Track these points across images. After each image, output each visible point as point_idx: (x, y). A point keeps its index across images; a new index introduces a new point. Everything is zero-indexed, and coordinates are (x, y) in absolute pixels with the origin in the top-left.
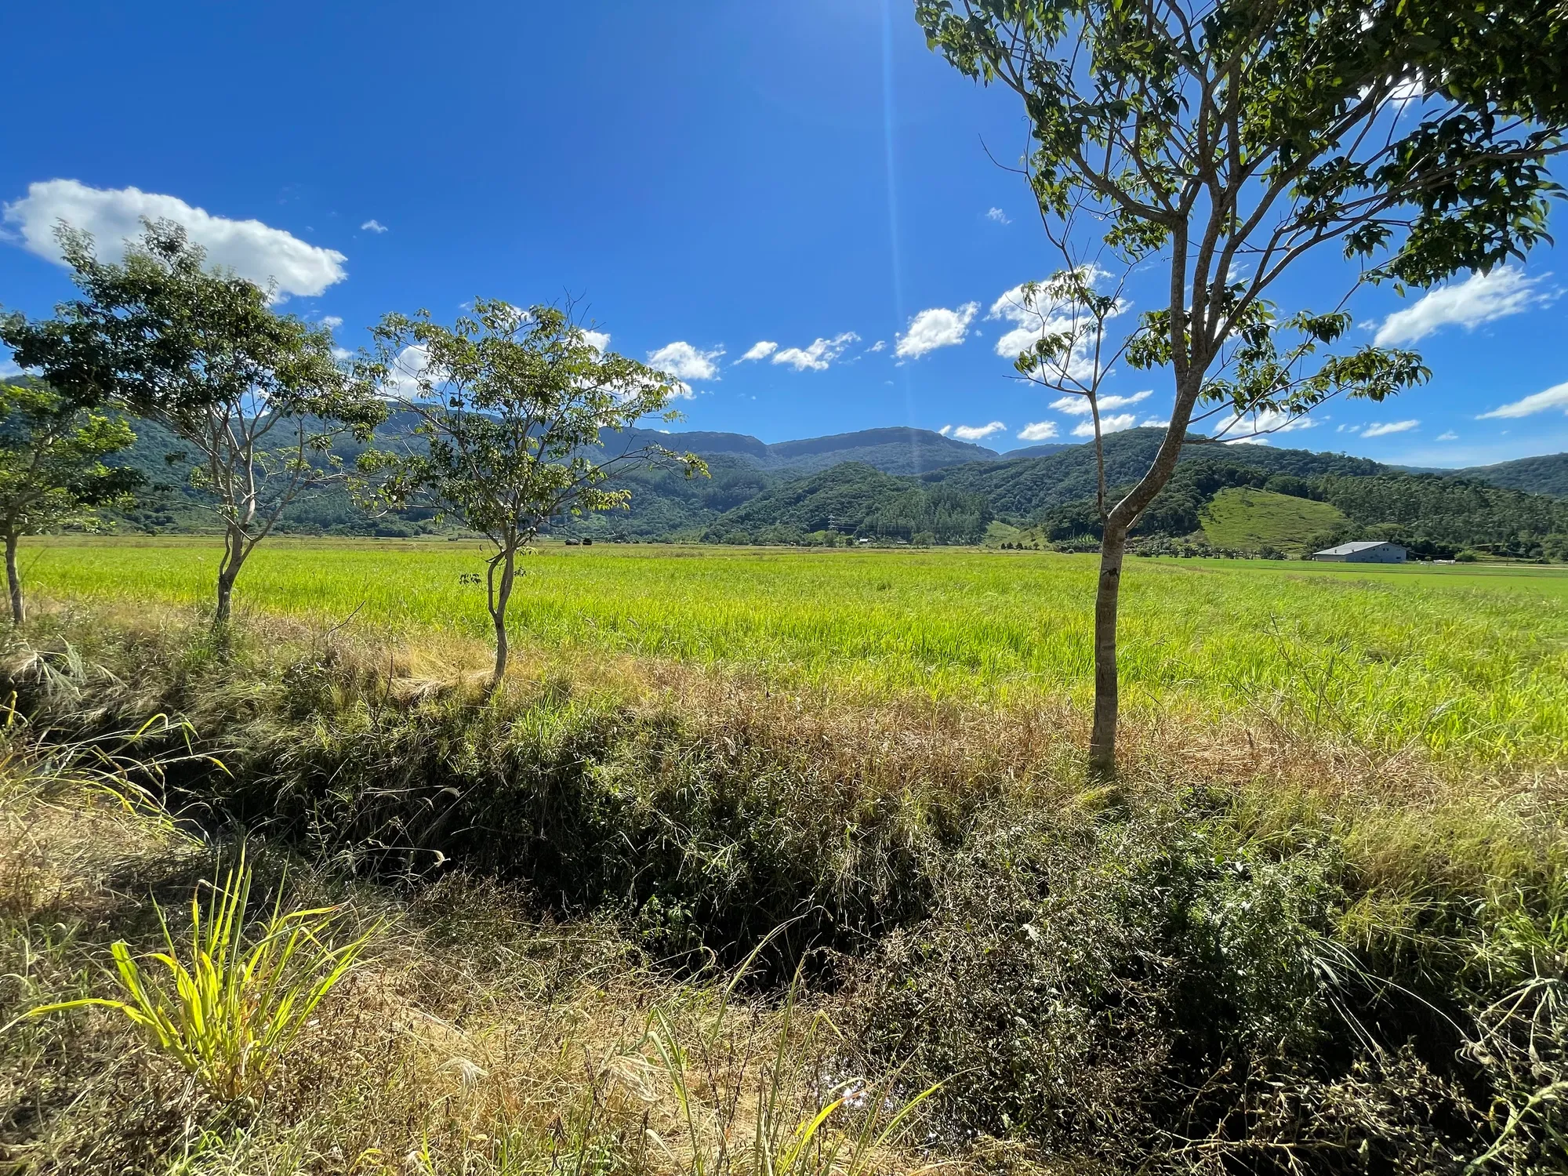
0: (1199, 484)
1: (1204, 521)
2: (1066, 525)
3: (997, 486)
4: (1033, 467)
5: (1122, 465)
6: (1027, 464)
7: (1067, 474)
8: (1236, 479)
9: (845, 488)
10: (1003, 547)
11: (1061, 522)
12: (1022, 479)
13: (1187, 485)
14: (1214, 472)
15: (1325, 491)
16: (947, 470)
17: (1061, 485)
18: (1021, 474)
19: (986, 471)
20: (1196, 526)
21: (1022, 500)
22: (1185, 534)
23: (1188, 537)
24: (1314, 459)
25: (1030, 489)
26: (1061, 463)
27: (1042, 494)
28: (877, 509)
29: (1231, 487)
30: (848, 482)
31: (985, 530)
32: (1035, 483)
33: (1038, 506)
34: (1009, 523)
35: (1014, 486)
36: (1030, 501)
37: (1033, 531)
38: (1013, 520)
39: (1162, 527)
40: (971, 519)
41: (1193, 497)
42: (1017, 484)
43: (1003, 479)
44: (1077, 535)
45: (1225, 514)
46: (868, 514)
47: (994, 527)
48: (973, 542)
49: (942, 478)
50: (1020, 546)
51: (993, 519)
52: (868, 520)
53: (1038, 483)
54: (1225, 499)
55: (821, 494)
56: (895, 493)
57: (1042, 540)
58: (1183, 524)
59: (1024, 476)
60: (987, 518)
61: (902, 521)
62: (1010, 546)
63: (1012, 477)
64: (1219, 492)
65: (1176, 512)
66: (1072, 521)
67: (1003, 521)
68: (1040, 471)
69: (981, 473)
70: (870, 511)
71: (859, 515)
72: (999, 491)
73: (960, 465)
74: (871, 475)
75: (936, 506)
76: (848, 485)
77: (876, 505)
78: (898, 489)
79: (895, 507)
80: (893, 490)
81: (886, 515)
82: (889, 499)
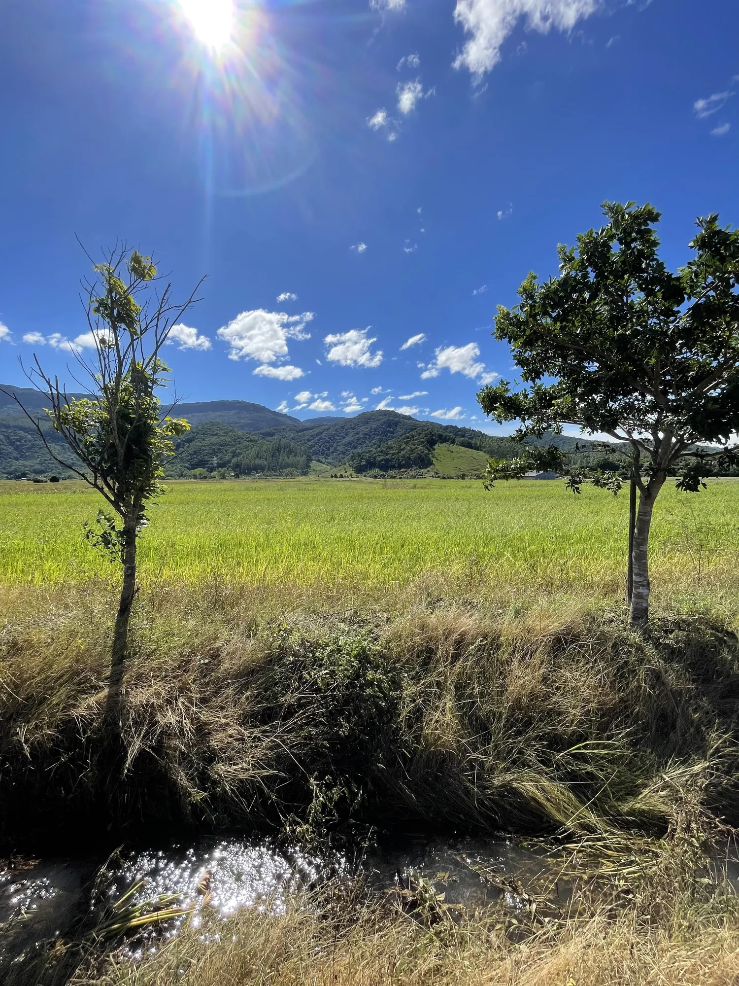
0: (428, 442)
1: (434, 460)
2: (363, 463)
3: (308, 440)
4: (328, 429)
5: (375, 430)
6: (324, 427)
7: (347, 434)
8: (443, 439)
9: (214, 439)
10: (332, 476)
11: (361, 461)
12: (322, 436)
13: (422, 442)
14: (433, 435)
15: (480, 446)
16: (276, 430)
17: (345, 440)
18: (322, 433)
19: (300, 431)
20: (430, 463)
21: (325, 449)
22: (426, 468)
23: (428, 469)
24: (460, 430)
25: (328, 442)
26: (343, 427)
27: (335, 445)
28: (240, 454)
29: (441, 443)
30: (216, 435)
31: (309, 467)
32: (330, 438)
33: (335, 452)
34: (322, 463)
35: (319, 440)
36: (329, 449)
37: (344, 467)
38: (323, 460)
39: (415, 464)
40: (302, 460)
41: (426, 448)
42: (320, 439)
43: (312, 436)
44: (370, 468)
45: (443, 457)
46: (233, 457)
47: (314, 464)
48: (305, 474)
49: (273, 434)
50: (341, 476)
51: (312, 460)
52: (234, 460)
53: (332, 438)
54: (440, 449)
56: (250, 443)
57: (351, 471)
58: (424, 462)
59: (324, 434)
60: (309, 460)
61: (258, 462)
62: (336, 476)
63: (317, 435)
64: (437, 445)
65: (420, 456)
66: (367, 461)
67: (319, 461)
68: (332, 431)
69: (297, 432)
70: (235, 454)
71: (227, 458)
72: (311, 443)
73: (283, 427)
74: (231, 431)
75: (279, 451)
76: (215, 437)
77: (238, 451)
78: (251, 441)
79: (252, 452)
80: (248, 441)
81: (248, 456)
82: (247, 447)
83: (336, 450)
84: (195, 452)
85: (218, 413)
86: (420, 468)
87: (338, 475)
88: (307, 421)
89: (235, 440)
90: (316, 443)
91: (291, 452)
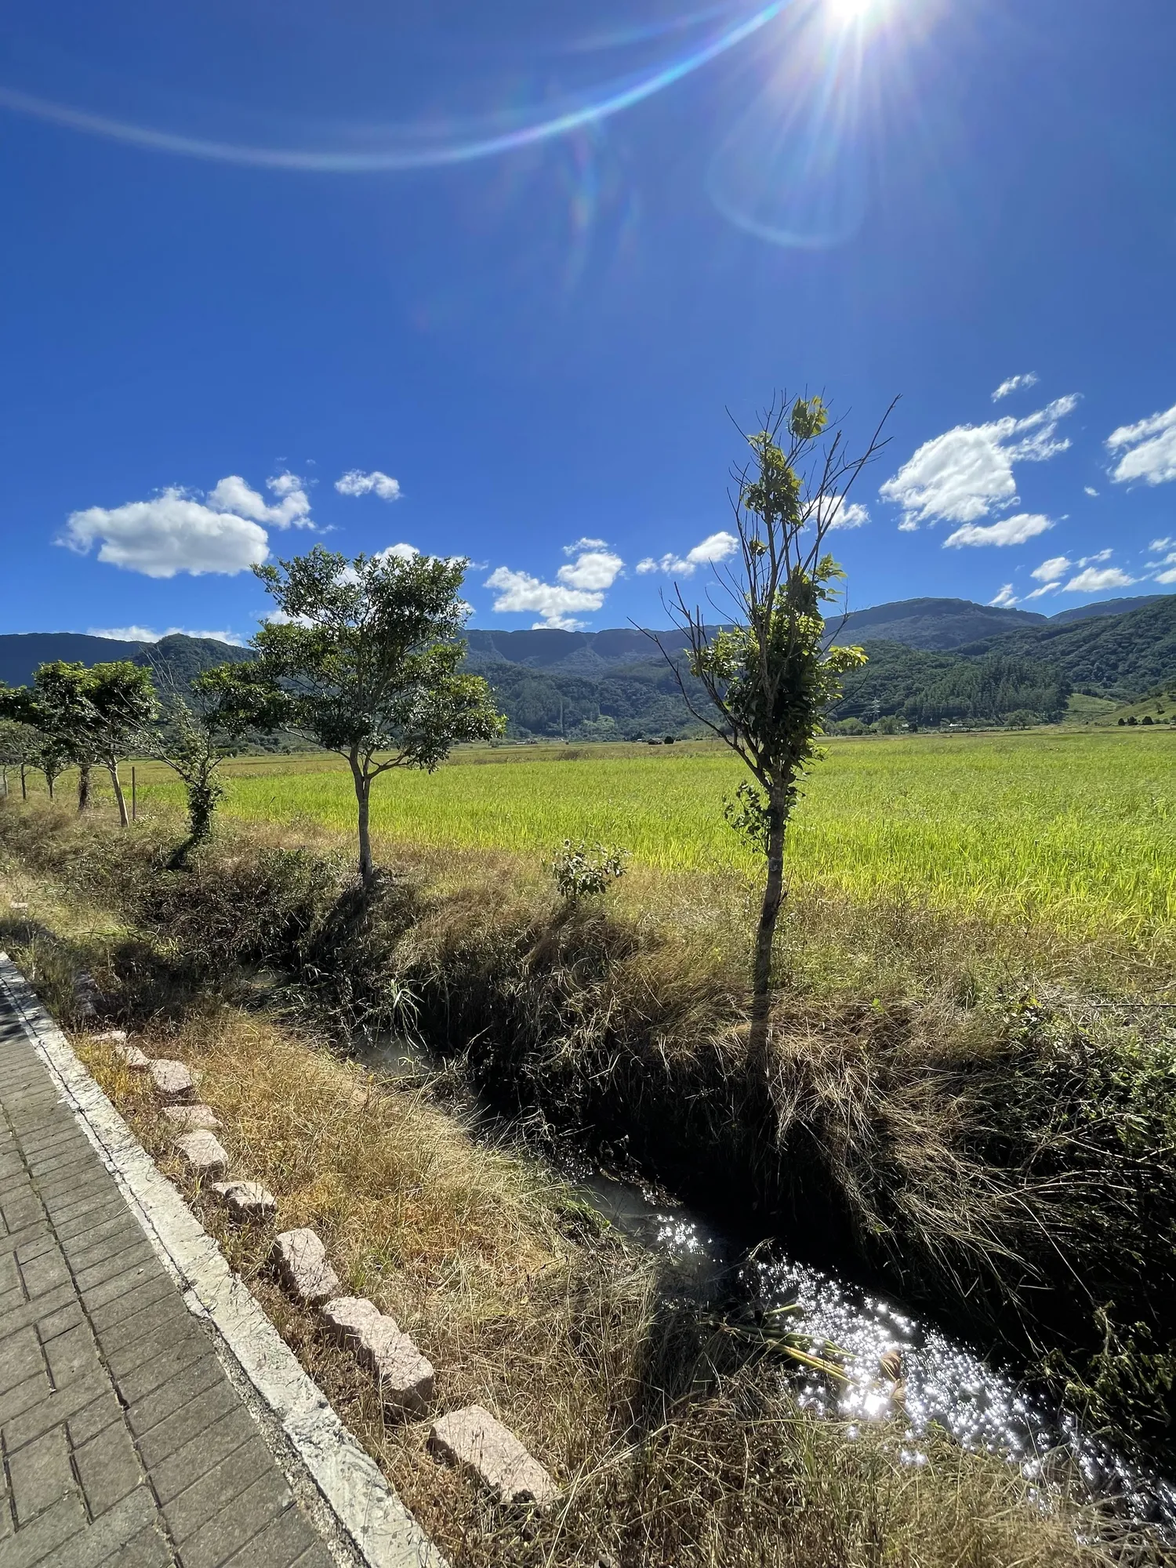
3: (1064, 653)
4: (1114, 626)
6: (1103, 623)
7: (1166, 631)
10: (1121, 723)
12: (1100, 640)
16: (991, 641)
17: (1158, 646)
18: (1098, 635)
19: (1044, 638)
21: (1103, 667)
25: (1114, 652)
26: (1155, 617)
27: (1132, 657)
28: (919, 690)
31: (1065, 706)
32: (1119, 644)
33: (1128, 672)
34: (1095, 695)
35: (1090, 651)
36: (1115, 667)
37: (1158, 700)
38: (1100, 691)
40: (1049, 693)
42: (1095, 648)
43: (1072, 644)
46: (907, 696)
47: (1076, 700)
48: (1054, 719)
49: (986, 649)
50: (1148, 721)
51: (1072, 691)
52: (909, 702)
53: (1125, 644)
56: (939, 670)
59: (1103, 637)
60: (1063, 691)
61: (954, 702)
62: (1132, 722)
63: (1086, 640)
67: (1088, 693)
68: (1124, 630)
69: (1039, 640)
70: (910, 692)
71: (897, 698)
72: (1069, 658)
73: (1007, 634)
74: (904, 652)
75: (997, 680)
76: (876, 667)
77: (917, 685)
78: (941, 666)
79: (943, 686)
80: (936, 667)
81: (932, 695)
82: (933, 677)
83: (1133, 667)
85: (883, 626)
87: (1140, 718)
88: (1062, 615)
89: (911, 667)
90: (1083, 658)
91: (1022, 679)
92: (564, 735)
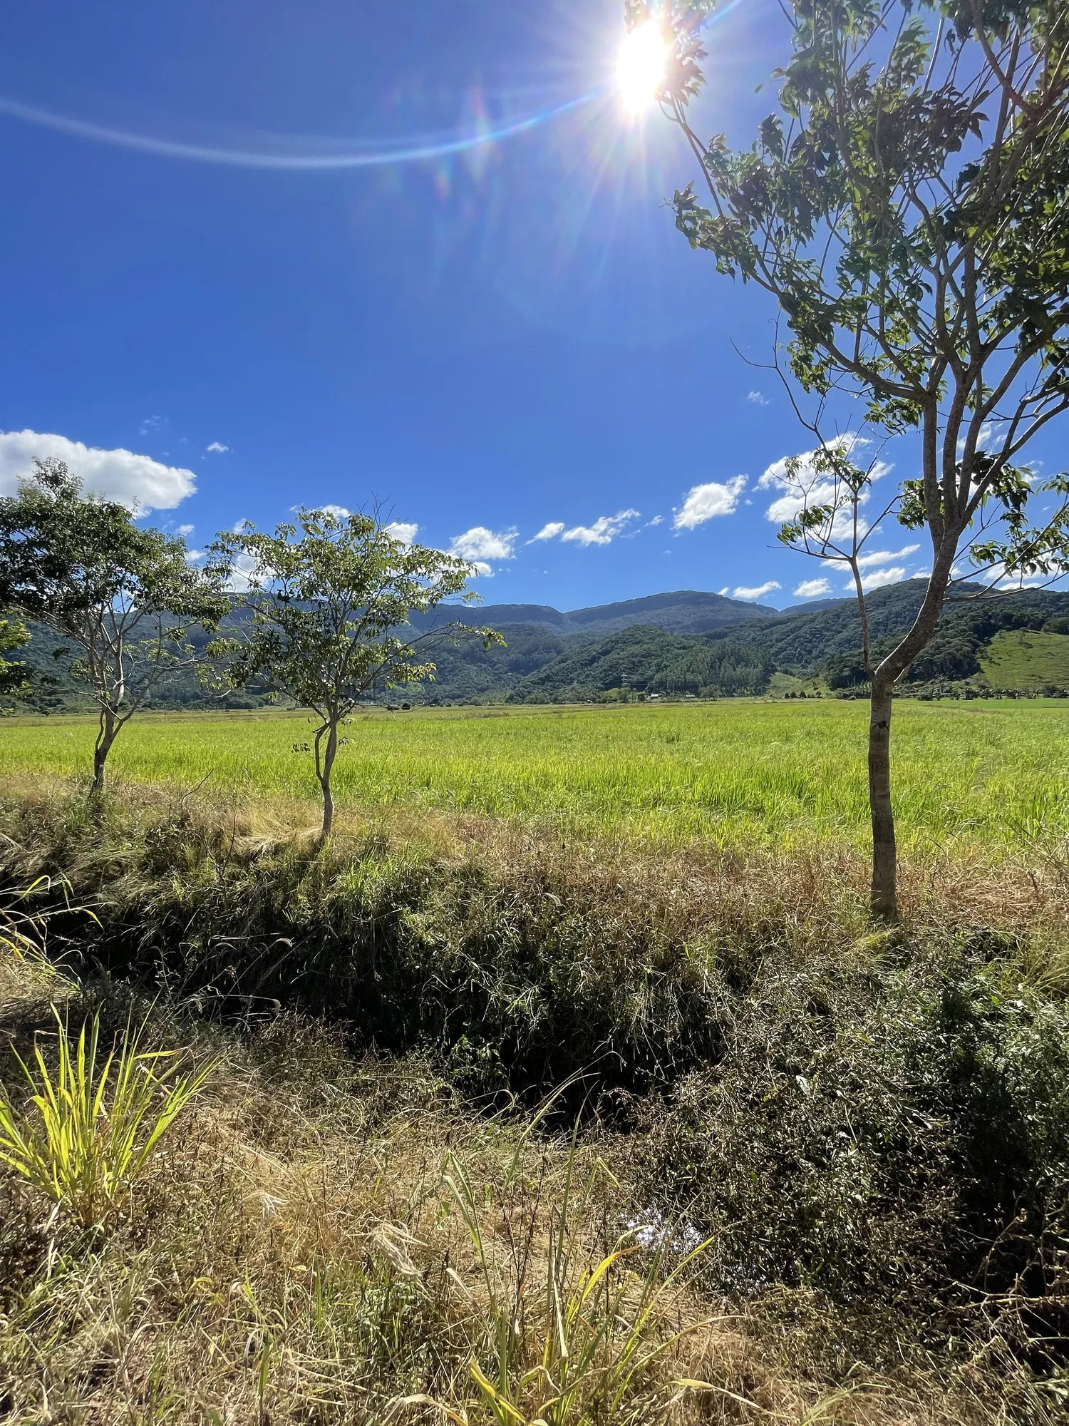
1: (984, 664)
2: (847, 673)
3: (778, 641)
4: (812, 621)
5: (898, 615)
6: (806, 618)
7: (845, 626)
8: (1013, 623)
9: (635, 649)
10: (786, 696)
11: (841, 671)
12: (801, 632)
13: (964, 631)
14: (989, 617)
16: (729, 628)
17: (840, 636)
18: (800, 628)
19: (767, 627)
20: (975, 669)
21: (803, 652)
22: (965, 678)
23: (967, 680)
25: (810, 641)
26: (839, 615)
27: (821, 646)
28: (666, 667)
29: (1009, 630)
30: (638, 643)
31: (769, 682)
32: (814, 635)
33: (819, 657)
34: (792, 674)
35: (794, 640)
36: (810, 652)
37: (815, 680)
39: (942, 672)
40: (758, 671)
41: (970, 642)
42: (798, 637)
43: (784, 633)
44: (858, 682)
45: (1005, 657)
46: (657, 672)
47: (777, 678)
48: (758, 693)
49: (726, 635)
50: (803, 695)
51: (776, 671)
52: (658, 677)
53: (818, 635)
54: (1003, 642)
55: (613, 656)
56: (682, 651)
57: (824, 689)
58: (962, 667)
59: (804, 629)
60: (769, 670)
61: (690, 677)
63: (793, 631)
64: (997, 636)
65: (954, 657)
66: (853, 669)
67: (786, 672)
68: (818, 625)
69: (762, 629)
70: (659, 668)
71: (650, 673)
72: (780, 644)
73: (741, 623)
74: (659, 635)
75: (721, 661)
76: (637, 646)
77: (665, 662)
78: (684, 648)
79: (683, 663)
80: (680, 648)
81: (675, 672)
82: (677, 656)
83: (822, 653)
84: (611, 667)
86: (952, 679)
89: (662, 648)
90: (789, 644)
91: (739, 660)
92: (374, 699)
